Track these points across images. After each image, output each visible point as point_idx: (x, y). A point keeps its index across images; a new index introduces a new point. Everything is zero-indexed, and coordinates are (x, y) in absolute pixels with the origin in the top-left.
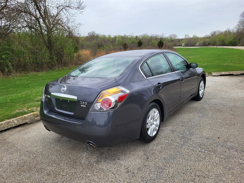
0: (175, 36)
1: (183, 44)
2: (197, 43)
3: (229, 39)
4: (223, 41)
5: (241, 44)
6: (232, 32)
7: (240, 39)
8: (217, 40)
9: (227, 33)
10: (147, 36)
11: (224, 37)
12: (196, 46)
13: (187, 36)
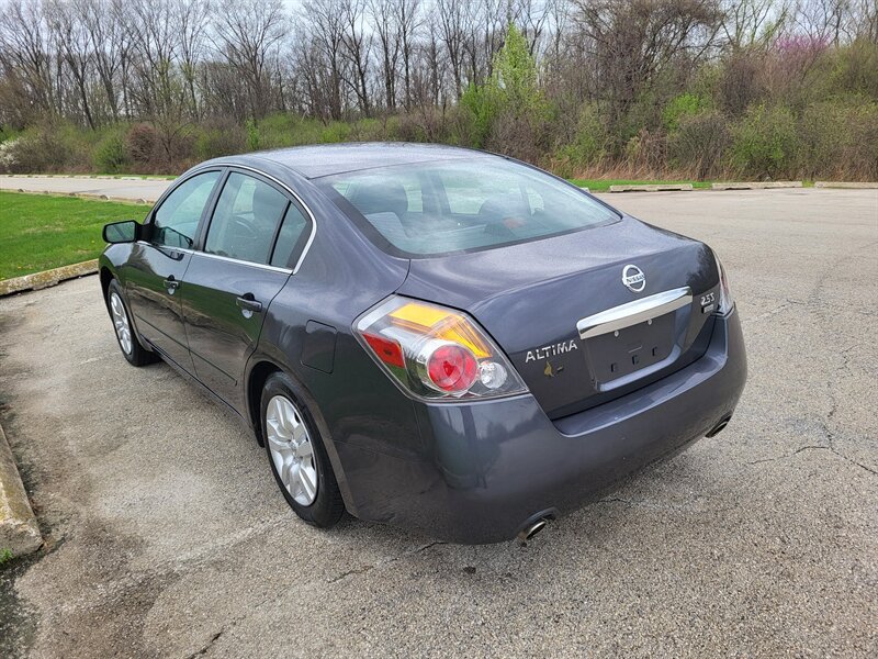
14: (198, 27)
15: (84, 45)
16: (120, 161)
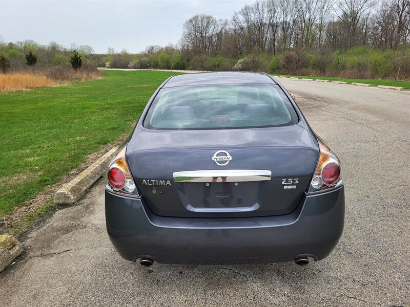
0: (89, 49)
1: (108, 64)
2: (131, 63)
3: (175, 60)
4: (167, 62)
5: (190, 67)
6: (175, 49)
7: (188, 61)
8: (159, 59)
9: (169, 51)
10: (35, 45)
11: (168, 56)
12: (130, 68)
13: (111, 51)
14: (330, 6)
15: (279, 18)
16: (278, 68)
